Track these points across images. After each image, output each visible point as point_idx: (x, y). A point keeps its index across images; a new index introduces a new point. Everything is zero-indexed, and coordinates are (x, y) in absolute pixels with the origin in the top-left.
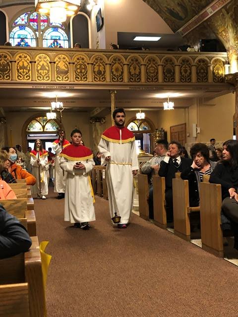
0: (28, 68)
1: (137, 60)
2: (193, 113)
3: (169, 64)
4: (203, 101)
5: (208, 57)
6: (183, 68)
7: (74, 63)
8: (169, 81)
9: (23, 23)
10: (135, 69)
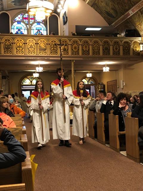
0: (23, 47)
1: (87, 42)
2: (121, 74)
3: (106, 45)
4: (127, 67)
5: (130, 40)
6: (115, 47)
7: (50, 44)
8: (106, 55)
9: (20, 20)
10: (86, 47)
